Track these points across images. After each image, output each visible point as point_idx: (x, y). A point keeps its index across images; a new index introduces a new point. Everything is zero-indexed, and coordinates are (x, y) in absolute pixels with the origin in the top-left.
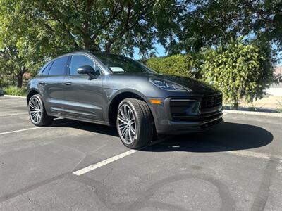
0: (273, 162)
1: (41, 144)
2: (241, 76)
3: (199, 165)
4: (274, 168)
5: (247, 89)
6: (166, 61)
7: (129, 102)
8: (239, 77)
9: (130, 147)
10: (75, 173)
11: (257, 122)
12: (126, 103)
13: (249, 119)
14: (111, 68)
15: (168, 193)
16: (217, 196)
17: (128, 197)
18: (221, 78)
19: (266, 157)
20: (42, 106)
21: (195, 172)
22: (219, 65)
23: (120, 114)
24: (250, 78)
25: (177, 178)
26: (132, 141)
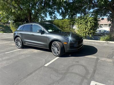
0: (97, 59)
1: (27, 56)
3: (78, 61)
4: (98, 61)
5: (90, 32)
6: (62, 22)
8: (87, 29)
9: (57, 56)
10: (45, 65)
12: (55, 43)
13: (90, 43)
14: (48, 30)
15: (72, 69)
16: (84, 69)
18: (81, 29)
19: (95, 57)
21: (77, 63)
22: (81, 24)
24: (91, 29)
25: (73, 65)
26: (57, 54)
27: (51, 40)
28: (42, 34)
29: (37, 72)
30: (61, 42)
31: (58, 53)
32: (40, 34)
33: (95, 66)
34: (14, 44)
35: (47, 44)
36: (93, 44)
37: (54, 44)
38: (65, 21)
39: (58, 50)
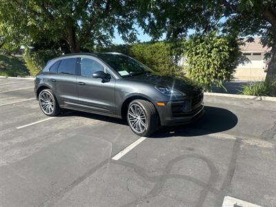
0: (238, 142)
1: (69, 135)
2: (214, 65)
3: (192, 147)
4: (239, 147)
5: (219, 75)
7: (139, 103)
8: (212, 66)
9: (141, 135)
10: (113, 158)
11: (226, 105)
12: (137, 103)
13: (220, 101)
15: (179, 168)
17: (156, 173)
18: (198, 65)
19: (233, 138)
20: (54, 100)
21: (191, 152)
22: (197, 54)
23: (130, 110)
24: (221, 66)
25: (180, 158)
26: (142, 131)
27: (126, 96)
28: (103, 82)
29: (95, 174)
30: (149, 101)
31: (143, 127)
32: (99, 82)
33: (233, 160)
34: (36, 105)
35: (118, 105)
36: (228, 102)
37: (133, 107)
38: (158, 48)
39: (144, 121)
